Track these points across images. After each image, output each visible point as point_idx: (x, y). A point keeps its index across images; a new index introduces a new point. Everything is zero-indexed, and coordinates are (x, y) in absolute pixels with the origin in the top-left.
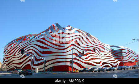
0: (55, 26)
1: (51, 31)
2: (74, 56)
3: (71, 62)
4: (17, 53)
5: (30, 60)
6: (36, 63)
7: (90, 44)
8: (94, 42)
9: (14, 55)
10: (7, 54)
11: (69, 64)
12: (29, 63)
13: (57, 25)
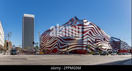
0: (74, 19)
1: (71, 23)
2: (89, 43)
3: (86, 47)
4: (48, 41)
5: (56, 45)
6: (61, 47)
7: (99, 35)
8: (102, 34)
9: (46, 42)
10: (41, 42)
11: (85, 49)
12: (56, 47)
13: (76, 18)
